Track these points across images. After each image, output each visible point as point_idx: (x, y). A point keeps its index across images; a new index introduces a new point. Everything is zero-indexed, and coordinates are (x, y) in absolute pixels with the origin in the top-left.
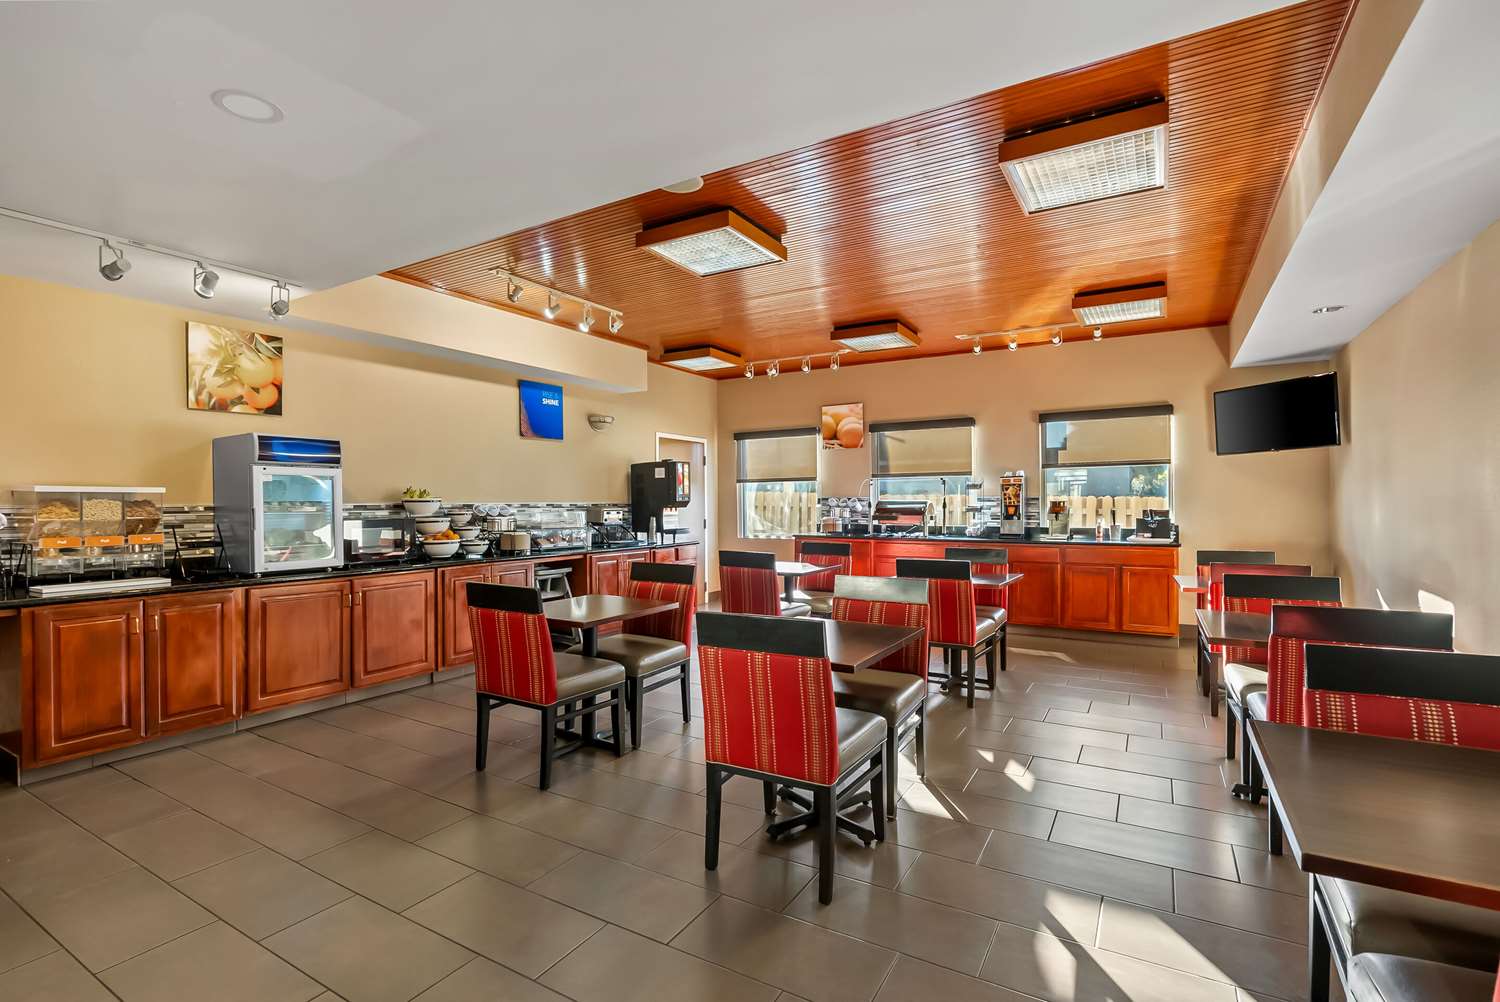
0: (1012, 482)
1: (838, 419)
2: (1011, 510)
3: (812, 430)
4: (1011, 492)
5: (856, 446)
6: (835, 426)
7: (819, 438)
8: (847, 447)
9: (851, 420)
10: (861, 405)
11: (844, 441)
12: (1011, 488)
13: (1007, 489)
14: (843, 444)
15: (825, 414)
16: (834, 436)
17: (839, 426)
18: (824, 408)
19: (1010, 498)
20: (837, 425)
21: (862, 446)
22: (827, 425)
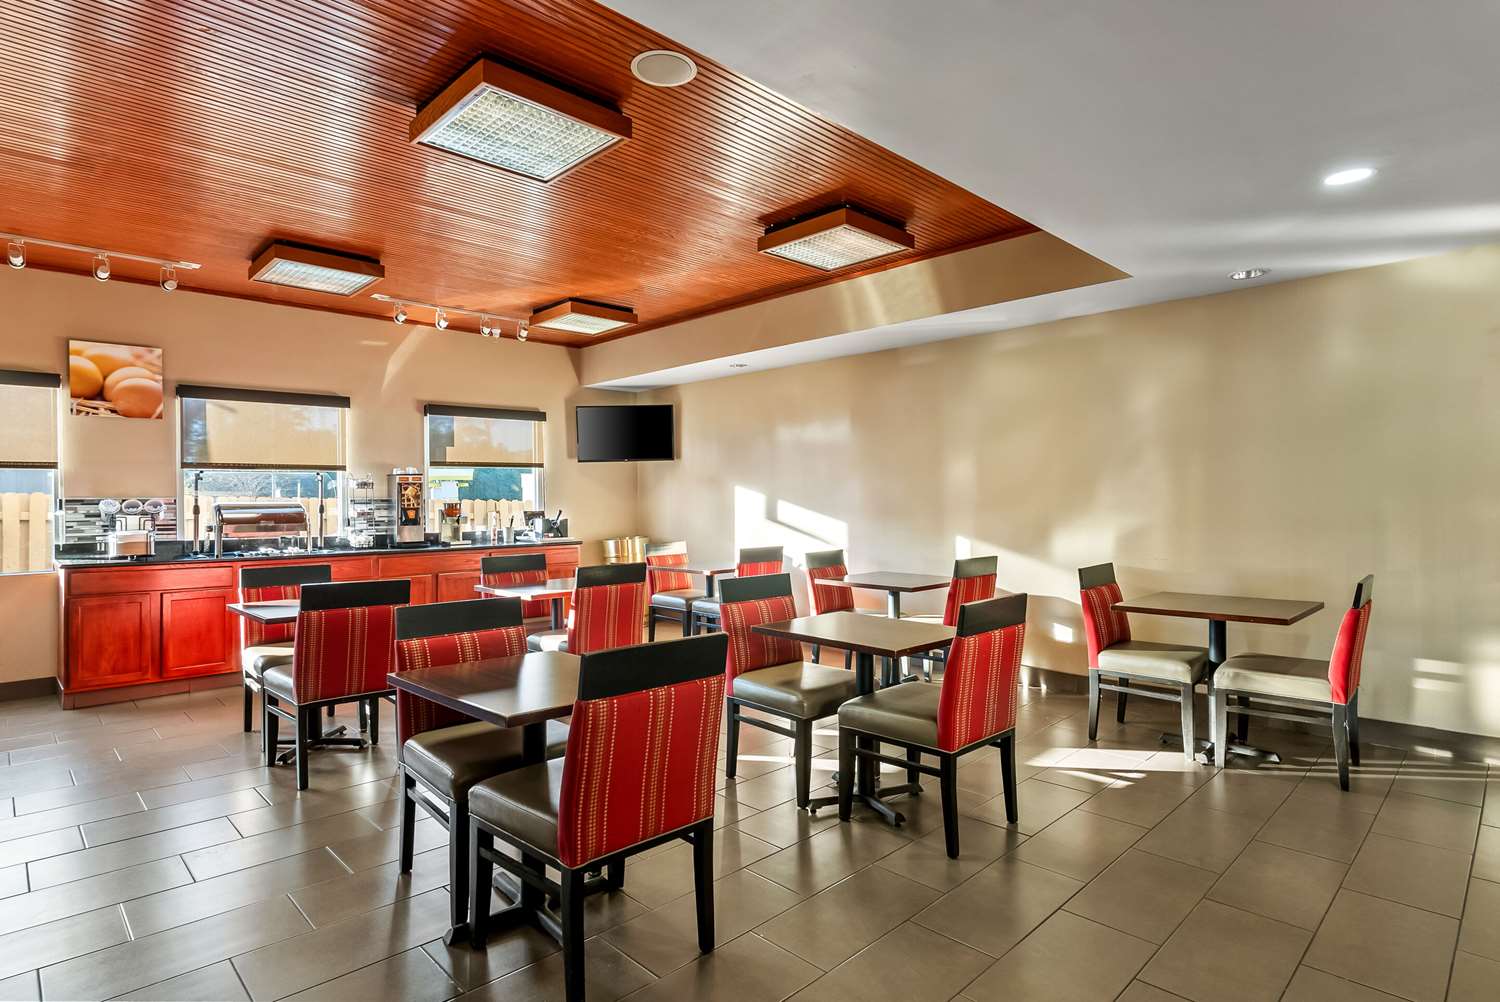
0: (410, 481)
1: (108, 367)
2: (411, 514)
3: (51, 379)
4: (410, 492)
5: (148, 416)
6: (101, 379)
7: (60, 396)
8: (127, 415)
9: (135, 373)
10: (159, 351)
11: (121, 405)
12: (411, 488)
13: (406, 489)
14: (117, 409)
15: (79, 353)
16: (99, 394)
17: (110, 380)
18: (71, 342)
19: (409, 500)
20: (105, 378)
21: (160, 417)
22: (82, 376)
